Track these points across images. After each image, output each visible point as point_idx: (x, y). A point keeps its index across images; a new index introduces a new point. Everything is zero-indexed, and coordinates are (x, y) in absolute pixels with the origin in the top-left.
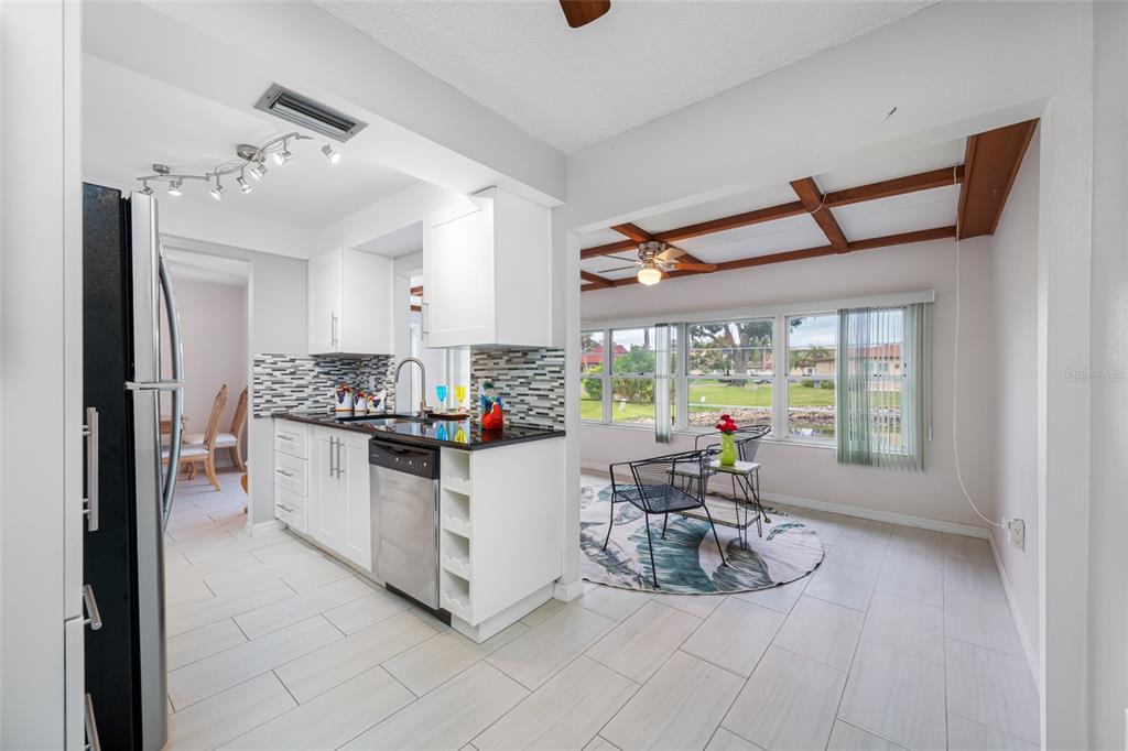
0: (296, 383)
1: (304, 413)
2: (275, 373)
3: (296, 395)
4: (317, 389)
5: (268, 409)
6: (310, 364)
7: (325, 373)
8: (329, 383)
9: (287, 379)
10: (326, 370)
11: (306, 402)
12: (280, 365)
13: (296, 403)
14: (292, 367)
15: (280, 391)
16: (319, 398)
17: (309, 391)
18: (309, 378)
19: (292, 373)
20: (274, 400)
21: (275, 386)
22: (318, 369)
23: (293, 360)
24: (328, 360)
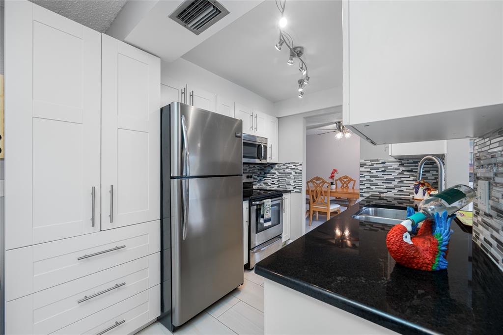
0: (386, 177)
1: (392, 197)
2: (372, 171)
3: (385, 185)
4: (402, 182)
5: (368, 192)
6: (396, 165)
7: (408, 171)
8: (412, 178)
9: (380, 174)
10: (410, 168)
11: (393, 191)
12: (375, 166)
13: (386, 190)
14: (383, 167)
15: (375, 182)
16: (402, 188)
17: (395, 183)
18: (395, 174)
19: (383, 171)
20: (372, 187)
21: (372, 179)
22: (402, 168)
23: (383, 163)
24: (411, 161)
